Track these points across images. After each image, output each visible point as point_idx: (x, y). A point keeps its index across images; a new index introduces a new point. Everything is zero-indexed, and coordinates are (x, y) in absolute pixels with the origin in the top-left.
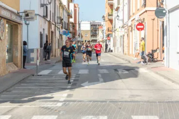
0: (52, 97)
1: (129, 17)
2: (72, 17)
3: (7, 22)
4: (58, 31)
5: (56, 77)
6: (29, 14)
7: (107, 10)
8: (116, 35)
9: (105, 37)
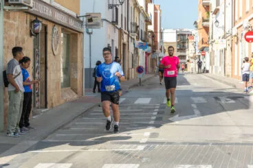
0: (130, 137)
1: (234, 23)
2: (151, 24)
3: (63, 30)
4: (132, 43)
5: (132, 109)
6: (93, 19)
7: (201, 14)
8: (214, 49)
9: (198, 51)
